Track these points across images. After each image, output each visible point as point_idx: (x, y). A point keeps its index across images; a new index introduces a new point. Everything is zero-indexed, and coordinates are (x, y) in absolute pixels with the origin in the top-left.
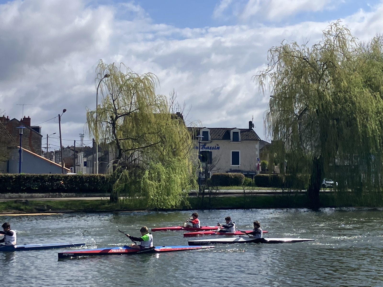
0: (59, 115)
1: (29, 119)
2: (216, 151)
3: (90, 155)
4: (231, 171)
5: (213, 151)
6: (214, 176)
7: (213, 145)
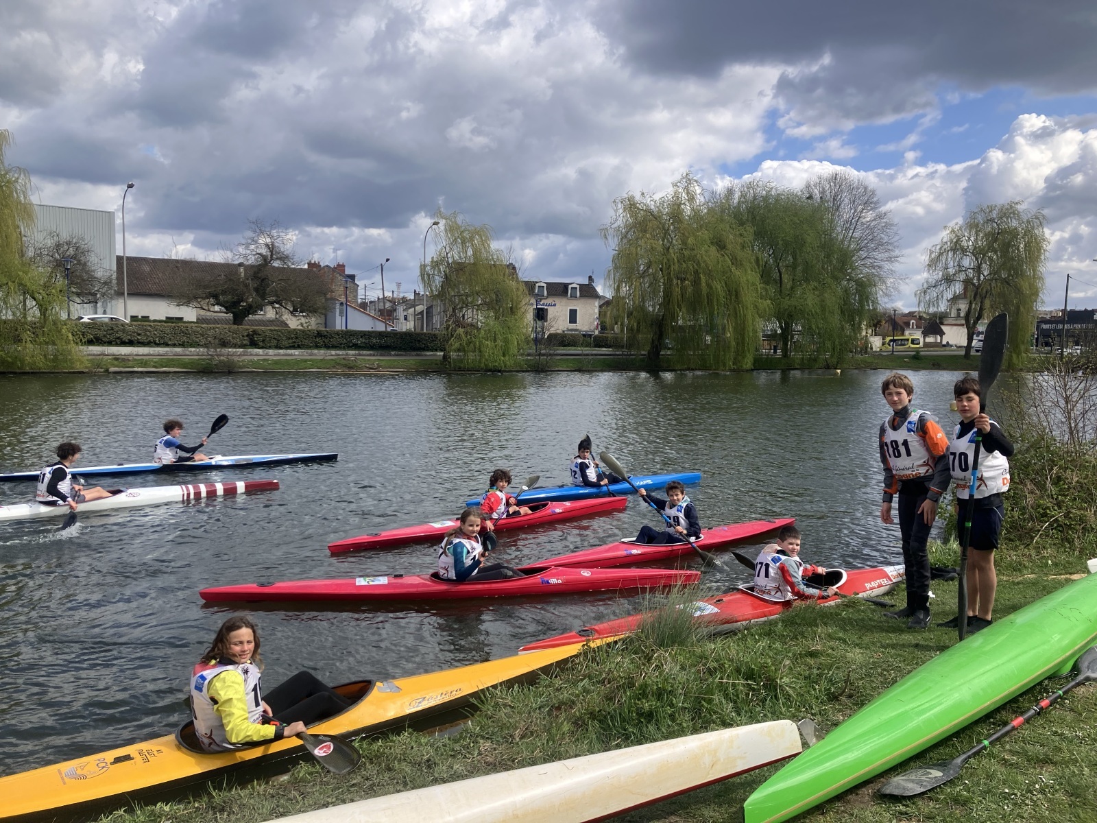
1: (344, 265)
2: (553, 307)
3: (410, 308)
4: (568, 330)
5: (549, 308)
6: (550, 335)
7: (549, 301)
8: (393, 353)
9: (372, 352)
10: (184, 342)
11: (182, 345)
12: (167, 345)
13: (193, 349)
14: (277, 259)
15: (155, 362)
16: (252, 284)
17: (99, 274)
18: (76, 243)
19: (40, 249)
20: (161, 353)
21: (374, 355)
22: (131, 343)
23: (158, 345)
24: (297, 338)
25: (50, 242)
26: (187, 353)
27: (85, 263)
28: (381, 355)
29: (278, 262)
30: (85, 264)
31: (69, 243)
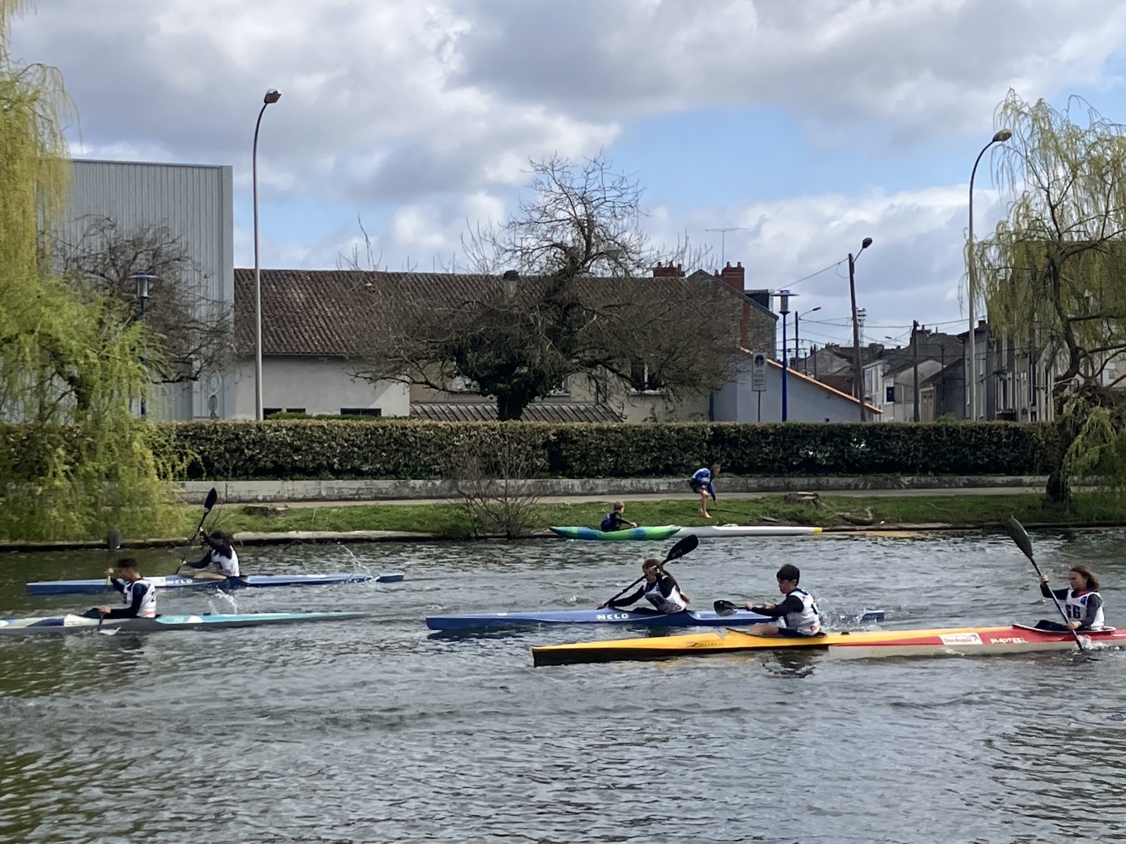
0: (850, 256)
1: (740, 270)
8: (906, 480)
9: (850, 480)
10: (397, 465)
11: (394, 473)
12: (358, 474)
13: (420, 482)
14: (600, 255)
15: (337, 516)
16: (543, 321)
17: (202, 312)
18: (153, 242)
19: (76, 260)
20: (346, 493)
21: (856, 488)
22: (278, 472)
23: (338, 474)
24: (662, 448)
25: (97, 244)
26: (406, 491)
27: (172, 287)
28: (876, 487)
29: (605, 262)
30: (171, 290)
31: (137, 243)
